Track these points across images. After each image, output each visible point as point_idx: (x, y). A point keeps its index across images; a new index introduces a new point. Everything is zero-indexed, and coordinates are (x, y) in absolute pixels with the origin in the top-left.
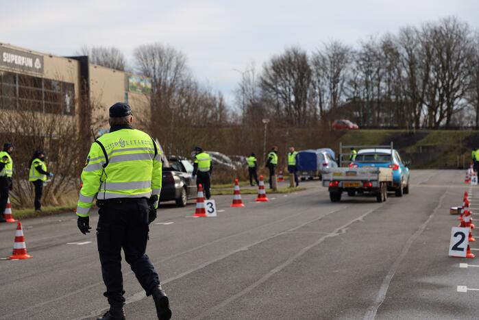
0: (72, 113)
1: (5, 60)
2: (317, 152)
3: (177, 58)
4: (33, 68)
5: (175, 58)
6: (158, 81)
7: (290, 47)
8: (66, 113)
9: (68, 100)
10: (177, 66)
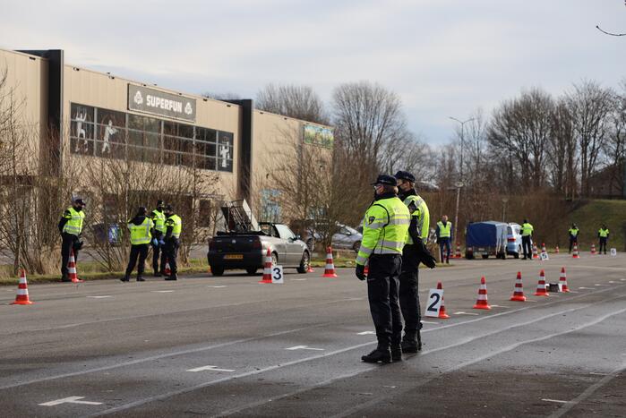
0: (229, 169)
1: (148, 104)
2: (498, 224)
3: (387, 102)
4: (183, 114)
5: (385, 100)
6: (362, 130)
7: (529, 91)
8: (221, 169)
9: (224, 152)
10: (387, 112)
